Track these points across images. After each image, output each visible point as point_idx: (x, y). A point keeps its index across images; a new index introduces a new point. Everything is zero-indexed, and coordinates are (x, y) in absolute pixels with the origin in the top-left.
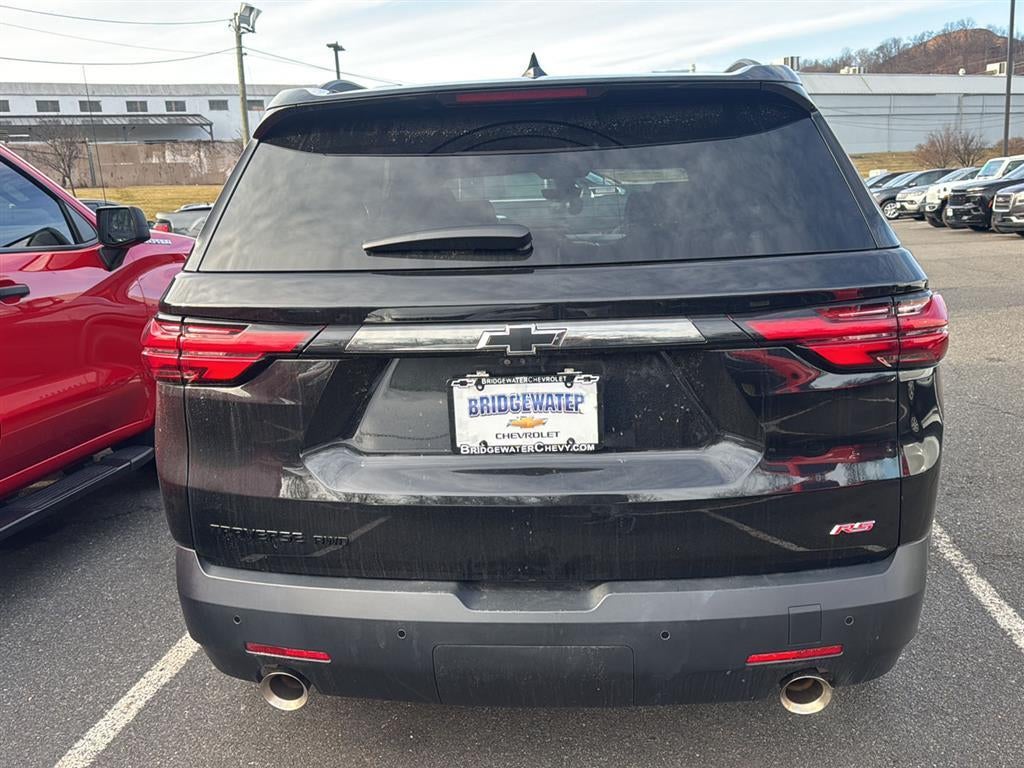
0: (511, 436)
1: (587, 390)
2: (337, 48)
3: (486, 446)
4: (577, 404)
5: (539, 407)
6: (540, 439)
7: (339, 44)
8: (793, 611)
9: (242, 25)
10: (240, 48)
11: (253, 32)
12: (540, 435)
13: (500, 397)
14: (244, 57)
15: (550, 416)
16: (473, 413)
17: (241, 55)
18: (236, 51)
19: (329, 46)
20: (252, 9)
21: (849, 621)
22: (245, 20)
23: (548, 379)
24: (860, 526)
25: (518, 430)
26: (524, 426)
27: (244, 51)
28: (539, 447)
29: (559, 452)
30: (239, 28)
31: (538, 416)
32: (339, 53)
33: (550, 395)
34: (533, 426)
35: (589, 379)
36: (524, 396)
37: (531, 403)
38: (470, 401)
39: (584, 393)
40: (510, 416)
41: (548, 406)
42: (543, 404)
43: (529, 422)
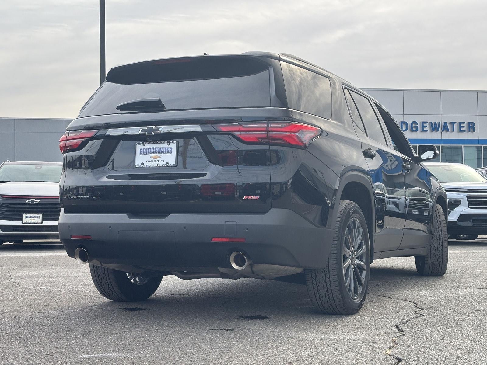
0: (150, 161)
1: (173, 146)
3: (143, 165)
4: (170, 151)
6: (159, 163)
8: (227, 223)
12: (159, 161)
13: (149, 148)
15: (162, 155)
16: (141, 154)
21: (247, 229)
23: (162, 142)
25: (152, 159)
26: (154, 158)
28: (157, 165)
29: (163, 167)
33: (163, 148)
35: (174, 142)
36: (156, 148)
38: (141, 149)
40: (151, 155)
41: (162, 151)
42: (160, 151)
43: (156, 157)
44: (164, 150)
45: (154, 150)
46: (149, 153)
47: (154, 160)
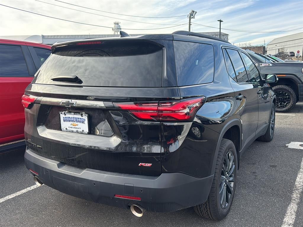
0: (71, 128)
1: (85, 117)
2: (221, 21)
3: (67, 129)
4: (84, 121)
5: (77, 121)
6: (77, 129)
7: (221, 20)
8: (126, 185)
9: (191, 16)
10: (190, 23)
11: (194, 18)
12: (77, 128)
13: (69, 117)
14: (191, 26)
15: (78, 123)
16: (64, 121)
17: (190, 25)
18: (189, 24)
19: (218, 21)
20: (194, 12)
21: (142, 191)
22: (192, 15)
23: (77, 114)
24: (147, 165)
25: (73, 126)
26: (74, 125)
27: (191, 24)
28: (77, 131)
29: (80, 133)
30: (190, 17)
31: (77, 123)
32: (221, 23)
33: (78, 118)
34: (75, 126)
35: (85, 115)
36: (73, 118)
37: (75, 120)
38: (64, 118)
39: (85, 119)
40: (71, 122)
41: (78, 121)
42: (77, 120)
43: (75, 125)
44: (80, 120)
45: (73, 119)
46: (70, 121)
47: (74, 127)
